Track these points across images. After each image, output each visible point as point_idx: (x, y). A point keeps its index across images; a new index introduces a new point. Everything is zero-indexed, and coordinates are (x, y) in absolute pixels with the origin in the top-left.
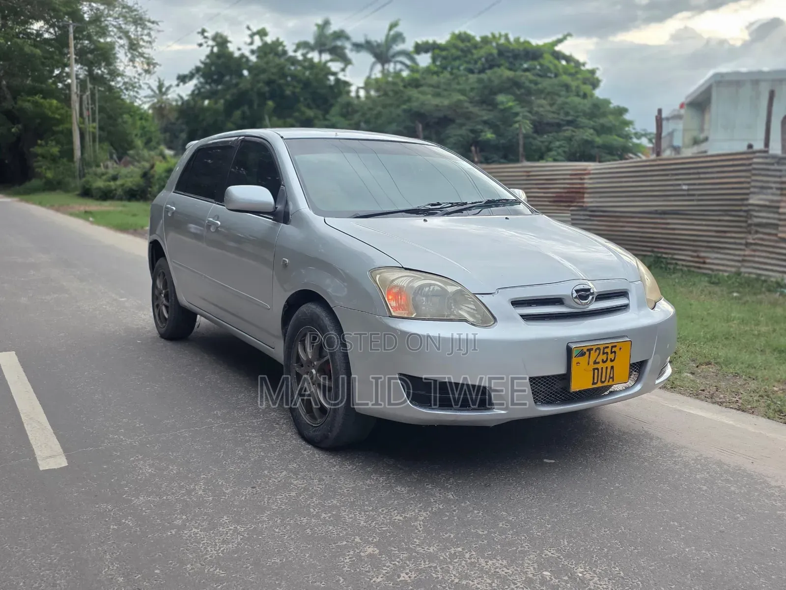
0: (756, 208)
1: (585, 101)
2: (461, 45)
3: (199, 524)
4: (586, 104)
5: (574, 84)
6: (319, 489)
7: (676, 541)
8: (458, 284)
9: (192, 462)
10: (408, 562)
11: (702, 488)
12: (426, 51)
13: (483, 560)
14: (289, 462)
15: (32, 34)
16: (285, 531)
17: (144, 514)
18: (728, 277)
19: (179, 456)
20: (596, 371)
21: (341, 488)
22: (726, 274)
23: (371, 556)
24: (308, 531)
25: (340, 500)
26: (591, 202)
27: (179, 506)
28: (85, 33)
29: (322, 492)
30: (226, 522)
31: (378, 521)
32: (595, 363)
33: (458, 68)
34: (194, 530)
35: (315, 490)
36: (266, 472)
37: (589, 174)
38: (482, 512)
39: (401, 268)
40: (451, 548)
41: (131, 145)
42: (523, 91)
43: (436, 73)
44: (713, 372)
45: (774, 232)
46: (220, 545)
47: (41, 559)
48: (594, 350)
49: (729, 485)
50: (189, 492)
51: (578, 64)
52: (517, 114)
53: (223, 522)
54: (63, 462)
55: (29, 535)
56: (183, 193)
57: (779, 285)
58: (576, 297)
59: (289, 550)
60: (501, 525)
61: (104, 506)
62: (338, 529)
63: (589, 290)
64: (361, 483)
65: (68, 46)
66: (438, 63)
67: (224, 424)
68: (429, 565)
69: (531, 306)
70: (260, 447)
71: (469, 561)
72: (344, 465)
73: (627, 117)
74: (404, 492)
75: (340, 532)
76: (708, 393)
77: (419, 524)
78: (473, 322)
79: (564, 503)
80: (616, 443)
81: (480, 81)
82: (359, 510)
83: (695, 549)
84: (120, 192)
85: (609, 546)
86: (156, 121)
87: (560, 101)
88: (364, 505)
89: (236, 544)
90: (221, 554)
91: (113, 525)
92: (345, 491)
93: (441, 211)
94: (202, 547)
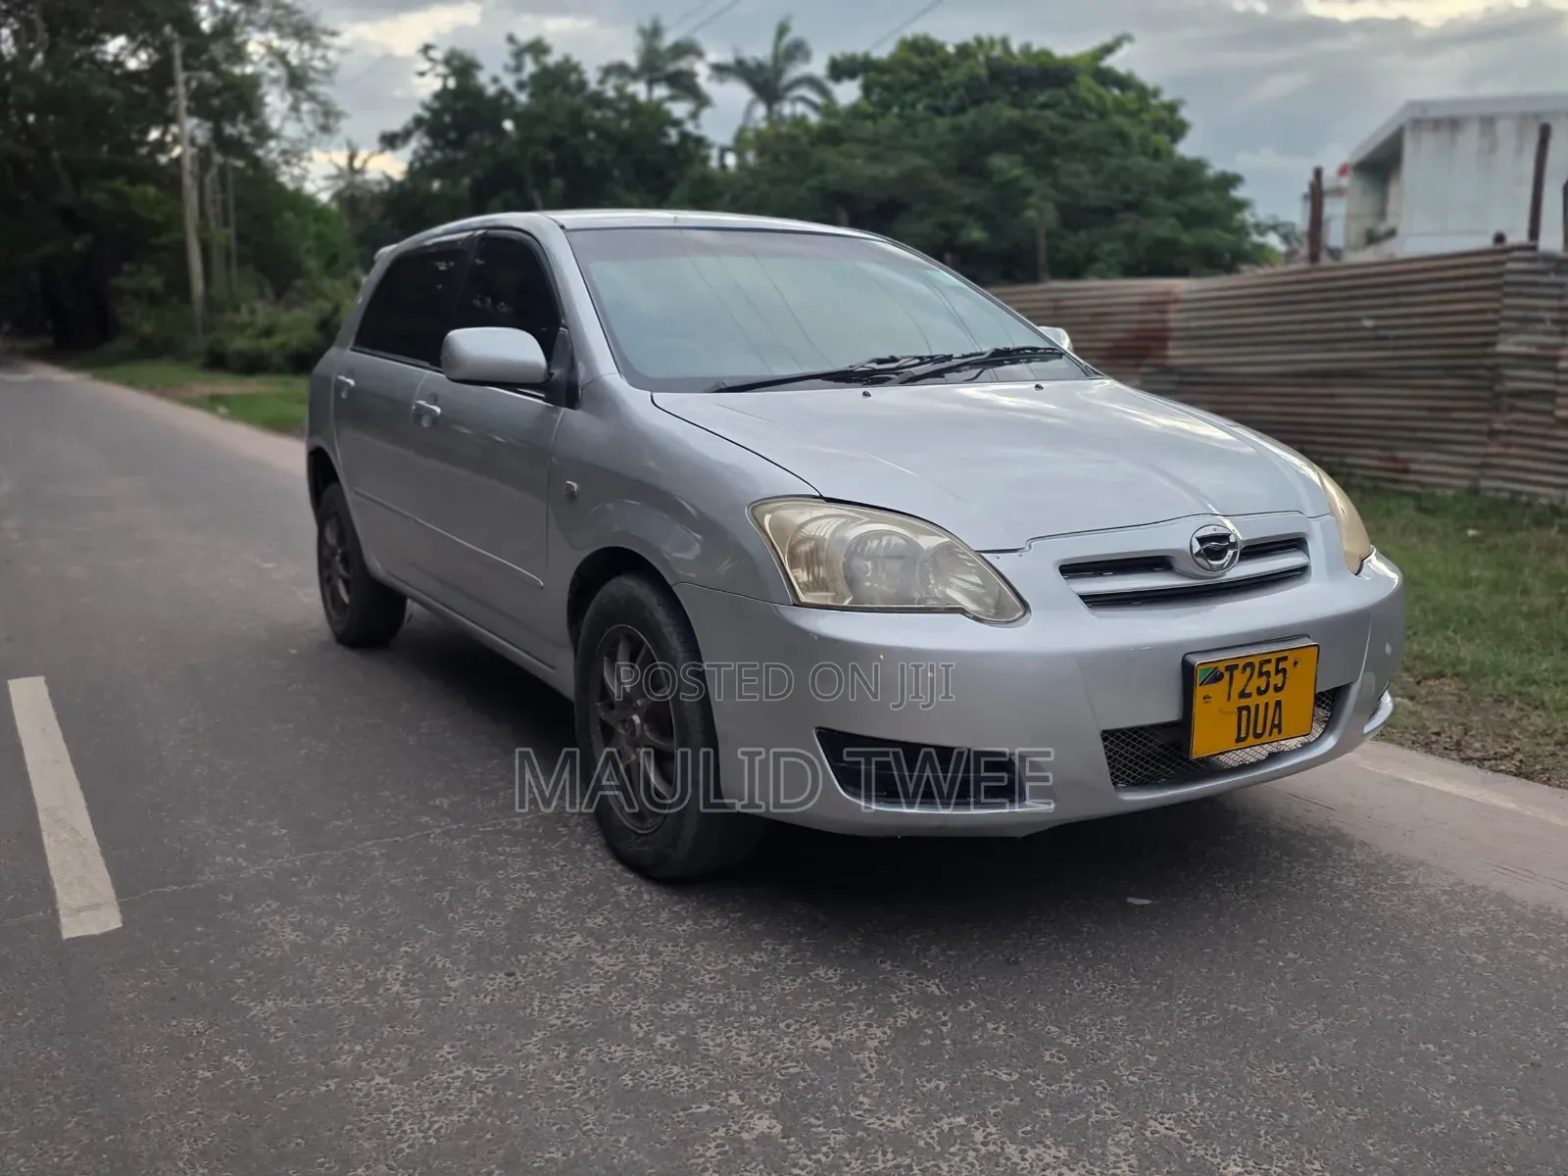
0: (1512, 361)
1: (1157, 165)
2: (917, 61)
3: (390, 1065)
4: (1160, 171)
5: (1135, 132)
6: (650, 976)
7: (1438, 1092)
8: (942, 530)
9: (383, 916)
10: (847, 1155)
11: (1476, 958)
12: (852, 75)
13: (1014, 1147)
14: (588, 913)
15: (105, 62)
16: (575, 1079)
17: (272, 1040)
18: (1454, 497)
19: (357, 901)
20: (1244, 713)
21: (697, 973)
22: (1450, 493)
23: (763, 1139)
24: (627, 1079)
25: (697, 1003)
26: (1183, 357)
27: (348, 1021)
28: (204, 58)
29: (656, 982)
30: (448, 1060)
31: (777, 1051)
32: (1243, 695)
33: (913, 106)
34: (378, 1079)
35: (641, 978)
36: (538, 938)
37: (1176, 301)
38: (1003, 1027)
39: (816, 497)
40: (941, 1118)
41: (298, 271)
42: (1039, 147)
43: (872, 117)
44: (1453, 695)
45: (1546, 406)
46: (432, 1117)
47: (40, 1155)
48: (1240, 667)
49: (1533, 952)
50: (371, 988)
51: (1144, 93)
52: (1028, 192)
53: (442, 1060)
54: (109, 920)
55: (20, 1096)
56: (368, 351)
57: (1555, 511)
58: (1198, 554)
59: (585, 1129)
60: (1047, 1058)
61: (188, 1022)
62: (692, 1073)
63: (1225, 537)
64: (741, 960)
65: (172, 82)
66: (875, 98)
67: (455, 827)
68: (895, 1162)
69: (1101, 575)
70: (529, 879)
71: (983, 1150)
72: (704, 917)
73: (1239, 193)
74: (834, 981)
75: (696, 1080)
76: (1448, 740)
77: (869, 1058)
78: (977, 612)
79: (1180, 1002)
80: (1276, 858)
81: (956, 129)
82: (736, 1025)
83: (1485, 1111)
84: (277, 359)
85: (1291, 1107)
86: (346, 224)
87: (1112, 163)
88: (746, 1013)
89: (466, 1114)
90: (432, 1140)
91: (203, 1069)
92: (707, 981)
93: (897, 374)
94: (392, 1122)
